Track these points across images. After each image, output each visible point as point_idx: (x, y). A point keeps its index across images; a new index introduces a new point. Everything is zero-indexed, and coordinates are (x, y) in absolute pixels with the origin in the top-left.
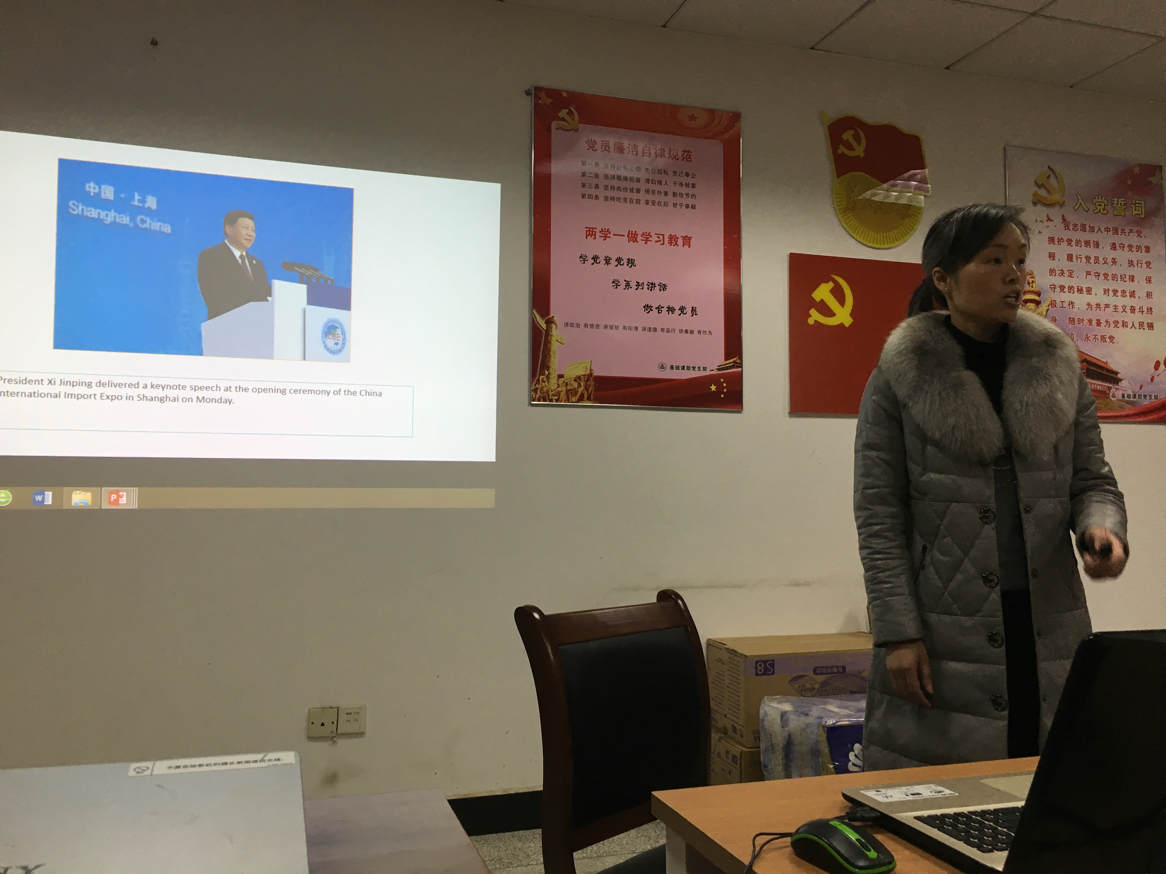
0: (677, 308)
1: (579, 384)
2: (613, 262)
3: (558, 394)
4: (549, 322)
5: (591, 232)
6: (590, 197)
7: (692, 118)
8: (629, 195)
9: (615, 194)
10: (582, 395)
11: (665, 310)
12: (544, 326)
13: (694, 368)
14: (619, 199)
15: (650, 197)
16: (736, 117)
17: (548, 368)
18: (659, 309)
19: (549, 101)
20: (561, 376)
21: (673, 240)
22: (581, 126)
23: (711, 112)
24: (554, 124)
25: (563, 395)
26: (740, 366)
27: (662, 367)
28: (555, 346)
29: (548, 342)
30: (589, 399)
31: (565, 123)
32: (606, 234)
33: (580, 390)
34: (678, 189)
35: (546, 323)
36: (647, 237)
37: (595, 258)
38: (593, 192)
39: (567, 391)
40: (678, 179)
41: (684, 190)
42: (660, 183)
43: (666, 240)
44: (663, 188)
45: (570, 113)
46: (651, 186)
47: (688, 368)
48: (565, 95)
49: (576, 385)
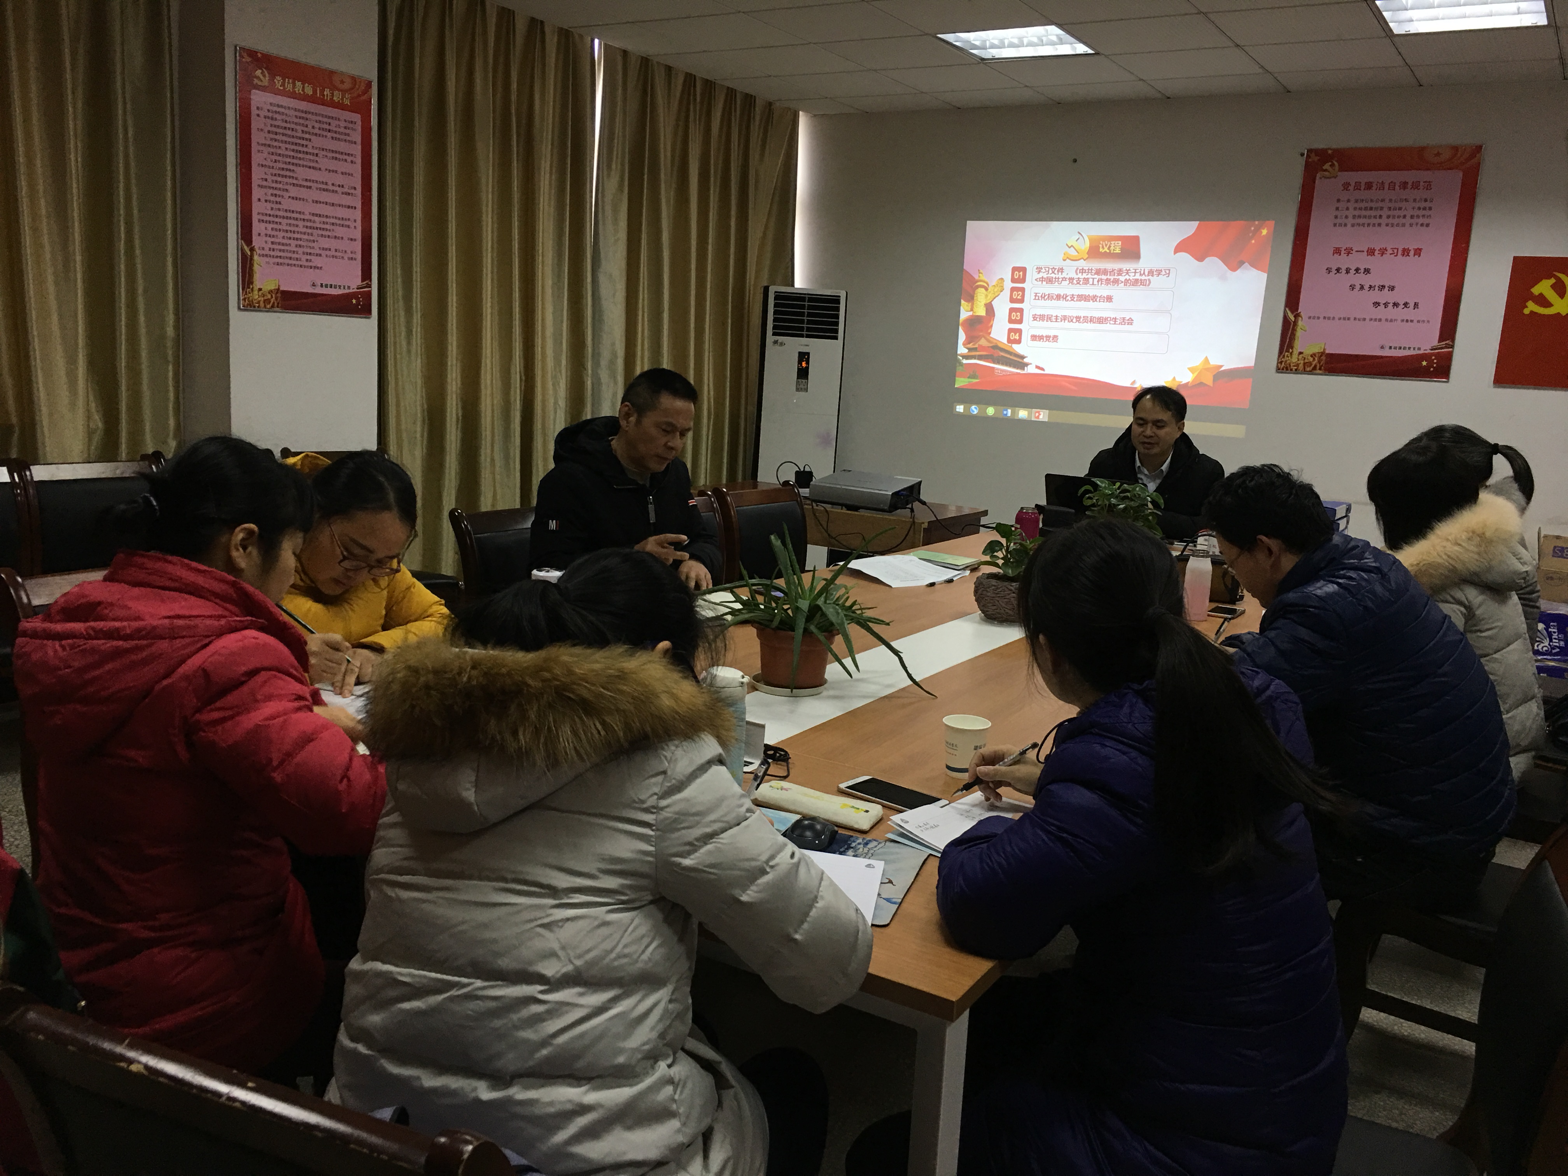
0: (1401, 303)
1: (1314, 359)
2: (1352, 272)
3: (1298, 365)
4: (1297, 316)
5: (1337, 251)
6: (1340, 225)
7: (1438, 154)
8: (1373, 221)
9: (1361, 221)
10: (1315, 366)
11: (1390, 305)
12: (1293, 319)
13: (1409, 348)
14: (1363, 225)
15: (1391, 221)
16: (1479, 148)
17: (1292, 348)
18: (1386, 305)
19: (1316, 159)
20: (1301, 353)
21: (1406, 252)
22: (1340, 173)
23: (1455, 149)
24: (1318, 175)
25: (1301, 366)
26: (1452, 347)
27: (1382, 347)
28: (1299, 333)
29: (1294, 330)
30: (1320, 369)
31: (1327, 173)
32: (1349, 251)
33: (1314, 363)
34: (1416, 213)
35: (1295, 317)
36: (1383, 252)
37: (1338, 270)
38: (1344, 221)
39: (1304, 364)
40: (1417, 205)
41: (1421, 212)
42: (1400, 209)
43: (1400, 252)
44: (1402, 213)
45: (1332, 165)
46: (1391, 213)
47: (1405, 348)
48: (1330, 152)
49: (1311, 359)
